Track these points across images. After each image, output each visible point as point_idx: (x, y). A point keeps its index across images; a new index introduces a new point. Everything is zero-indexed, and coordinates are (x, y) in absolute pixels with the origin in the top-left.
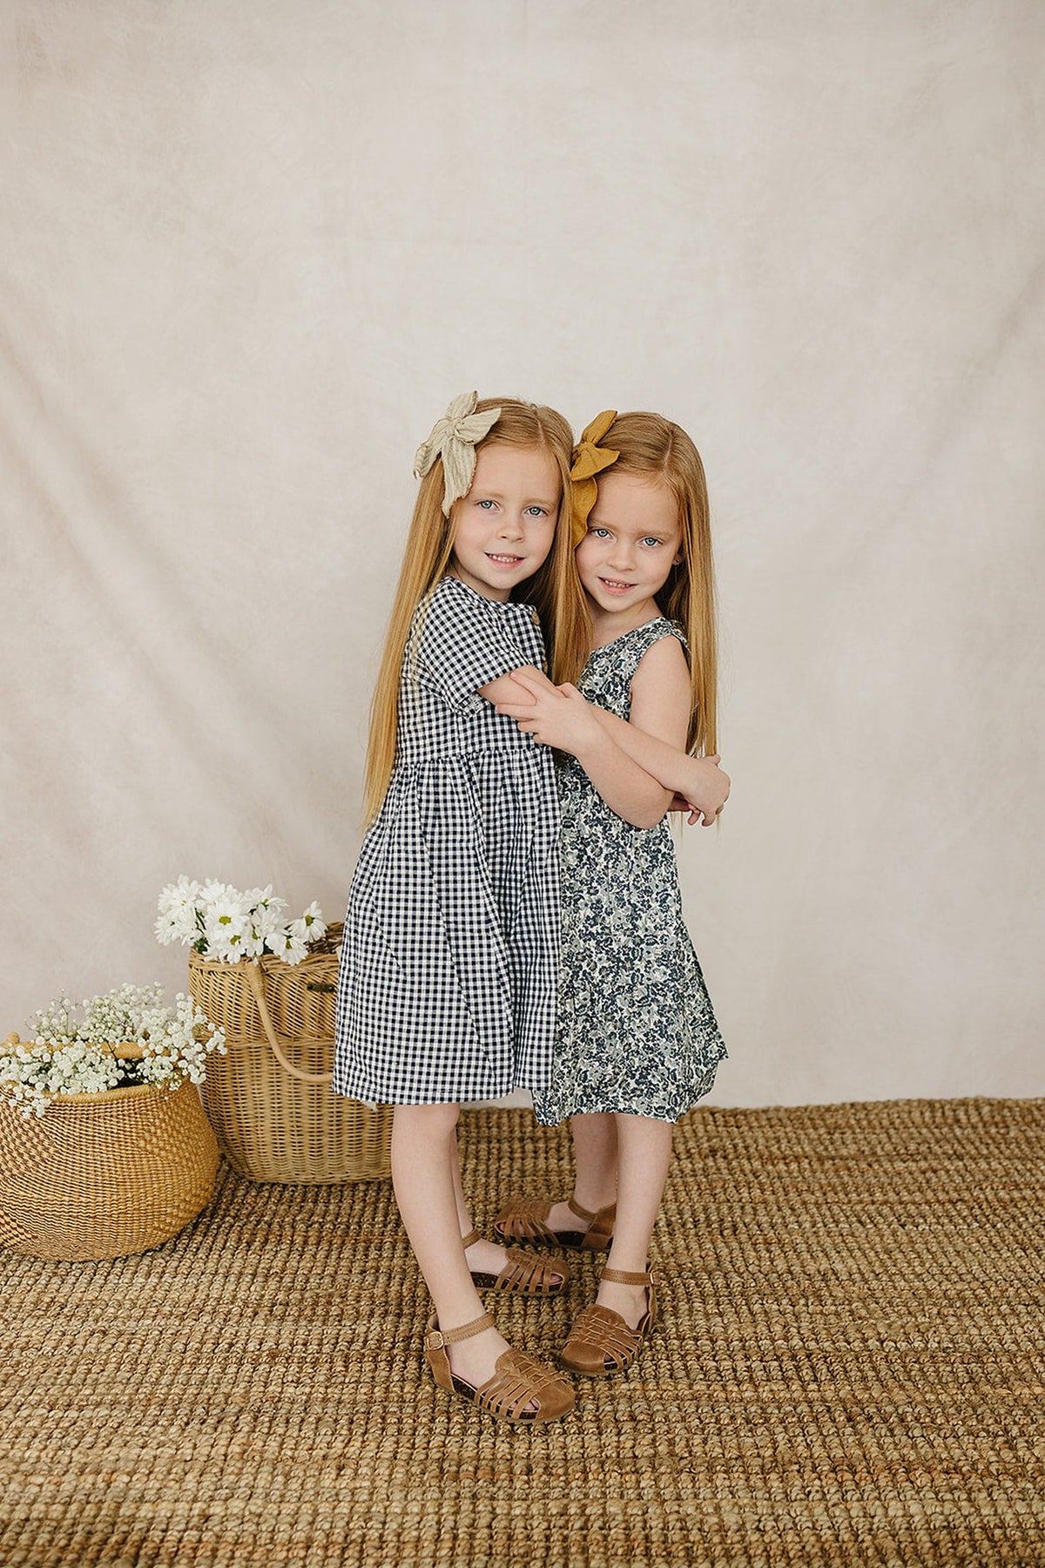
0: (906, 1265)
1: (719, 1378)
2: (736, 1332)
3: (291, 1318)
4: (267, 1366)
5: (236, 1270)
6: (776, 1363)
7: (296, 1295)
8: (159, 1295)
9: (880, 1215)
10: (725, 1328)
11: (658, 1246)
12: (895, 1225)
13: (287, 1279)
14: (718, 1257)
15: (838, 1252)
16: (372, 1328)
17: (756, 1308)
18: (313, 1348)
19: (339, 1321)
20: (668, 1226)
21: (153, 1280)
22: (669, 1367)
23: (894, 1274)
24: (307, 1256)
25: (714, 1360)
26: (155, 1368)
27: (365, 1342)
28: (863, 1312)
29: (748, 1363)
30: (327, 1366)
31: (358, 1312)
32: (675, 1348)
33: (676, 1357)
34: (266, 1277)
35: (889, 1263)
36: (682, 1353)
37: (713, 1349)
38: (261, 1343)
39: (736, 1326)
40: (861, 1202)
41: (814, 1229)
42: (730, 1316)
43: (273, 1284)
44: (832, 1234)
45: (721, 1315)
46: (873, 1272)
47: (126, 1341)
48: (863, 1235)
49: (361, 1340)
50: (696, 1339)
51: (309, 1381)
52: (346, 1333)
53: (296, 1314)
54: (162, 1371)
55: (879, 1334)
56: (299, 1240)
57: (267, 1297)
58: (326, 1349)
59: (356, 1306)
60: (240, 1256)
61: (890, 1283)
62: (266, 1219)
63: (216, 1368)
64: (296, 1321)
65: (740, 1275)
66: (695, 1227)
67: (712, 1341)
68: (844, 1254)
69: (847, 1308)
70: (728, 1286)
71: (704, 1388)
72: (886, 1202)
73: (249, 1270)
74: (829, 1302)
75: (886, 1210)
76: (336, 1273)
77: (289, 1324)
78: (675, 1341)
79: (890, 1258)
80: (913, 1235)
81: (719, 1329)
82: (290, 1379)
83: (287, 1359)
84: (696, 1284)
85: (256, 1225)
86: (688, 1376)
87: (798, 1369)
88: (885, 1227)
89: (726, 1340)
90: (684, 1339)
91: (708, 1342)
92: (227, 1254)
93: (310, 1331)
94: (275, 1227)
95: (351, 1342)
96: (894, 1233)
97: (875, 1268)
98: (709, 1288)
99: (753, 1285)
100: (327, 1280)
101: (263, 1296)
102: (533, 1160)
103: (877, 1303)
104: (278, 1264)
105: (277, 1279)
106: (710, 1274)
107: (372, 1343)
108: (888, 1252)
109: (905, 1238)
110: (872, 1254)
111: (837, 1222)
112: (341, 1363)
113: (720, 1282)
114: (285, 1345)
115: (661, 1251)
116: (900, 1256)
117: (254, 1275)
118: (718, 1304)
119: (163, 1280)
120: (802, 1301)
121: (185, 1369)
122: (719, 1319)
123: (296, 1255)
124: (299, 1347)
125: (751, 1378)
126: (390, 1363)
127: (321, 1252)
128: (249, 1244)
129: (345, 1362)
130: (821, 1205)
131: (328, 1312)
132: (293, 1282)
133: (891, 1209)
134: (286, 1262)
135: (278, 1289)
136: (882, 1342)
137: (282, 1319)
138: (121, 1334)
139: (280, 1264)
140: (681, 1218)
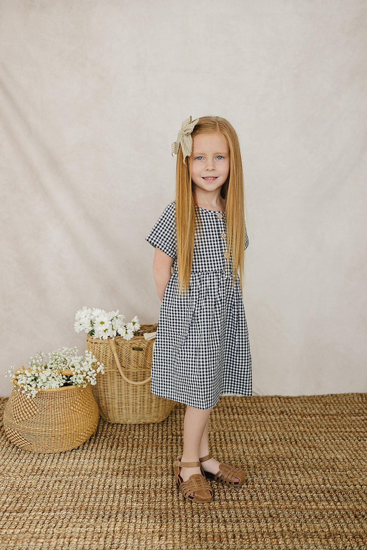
0: (364, 456)
1: (301, 500)
2: (304, 482)
3: (131, 476)
4: (125, 495)
5: (108, 457)
6: (322, 494)
7: (132, 467)
8: (80, 466)
9: (350, 437)
10: (300, 480)
11: (268, 449)
12: (357, 441)
13: (128, 461)
14: (292, 452)
15: (337, 451)
16: (163, 480)
17: (310, 472)
18: (141, 487)
19: (150, 477)
20: (271, 440)
21: (77, 460)
22: (281, 495)
23: (360, 459)
24: (134, 451)
25: (298, 493)
26: (82, 496)
27: (162, 485)
28: (351, 475)
29: (312, 494)
30: (148, 495)
31: (157, 473)
32: (282, 488)
33: (283, 492)
34: (120, 459)
35: (357, 455)
36: (285, 490)
37: (297, 488)
38: (121, 486)
39: (304, 479)
40: (341, 432)
41: (326, 442)
42: (300, 475)
43: (122, 462)
44: (334, 444)
45: (297, 475)
46: (352, 458)
47: (69, 485)
48: (345, 444)
49: (160, 484)
50: (290, 485)
51: (142, 501)
52: (153, 482)
53: (133, 474)
54: (85, 497)
55: (359, 483)
56: (130, 445)
57: (121, 468)
58: (147, 488)
59: (156, 471)
60: (108, 451)
61: (359, 463)
62: (117, 437)
63: (105, 496)
64: (134, 477)
65: (301, 460)
66: (281, 441)
67: (296, 485)
68: (340, 452)
69: (345, 473)
70: (297, 464)
71: (296, 504)
72: (351, 432)
73: (113, 457)
74: (338, 470)
75: (352, 435)
76: (146, 458)
77: (131, 478)
78: (281, 486)
79: (357, 453)
80: (364, 444)
81: (297, 481)
82: (134, 500)
83: (132, 492)
84: (285, 463)
85: (113, 440)
86: (289, 499)
87: (331, 496)
88: (353, 441)
89: (301, 485)
90: (285, 485)
91: (294, 486)
92: (104, 451)
93: (139, 481)
94: (121, 440)
95: (156, 485)
96: (357, 443)
97: (352, 457)
98: (290, 465)
99: (307, 464)
100: (143, 461)
101: (119, 467)
102: (215, 415)
103: (356, 471)
104: (123, 455)
105: (124, 460)
106: (290, 459)
107: (164, 486)
108: (356, 451)
109: (361, 445)
110: (350, 451)
111: (334, 439)
112: (153, 494)
113: (294, 462)
114: (131, 487)
115: (270, 451)
116: (361, 452)
117: (115, 459)
118: (295, 471)
119: (80, 461)
120: (327, 470)
121: (94, 495)
122: (297, 477)
123: (130, 451)
124: (136, 487)
125: (314, 501)
126: (172, 493)
127: (140, 450)
128: (112, 447)
129: (155, 493)
130: (327, 433)
131: (145, 474)
132: (130, 462)
133: (354, 434)
134: (127, 454)
135: (125, 464)
136: (362, 486)
137: (128, 476)
138: (66, 482)
139: (124, 455)
140: (274, 438)
